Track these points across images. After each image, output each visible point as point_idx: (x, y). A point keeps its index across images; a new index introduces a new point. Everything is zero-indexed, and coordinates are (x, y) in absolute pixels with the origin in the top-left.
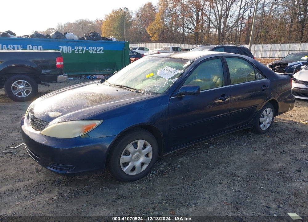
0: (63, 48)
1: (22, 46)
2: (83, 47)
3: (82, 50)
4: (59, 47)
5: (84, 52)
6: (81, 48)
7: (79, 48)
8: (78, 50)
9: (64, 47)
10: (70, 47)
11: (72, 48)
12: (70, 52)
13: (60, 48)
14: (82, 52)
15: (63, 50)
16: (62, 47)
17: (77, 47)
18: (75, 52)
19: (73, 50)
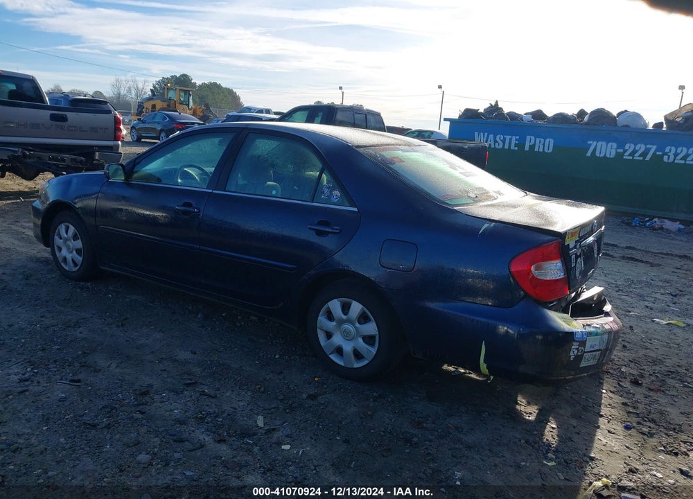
0: (596, 146)
1: (518, 137)
2: (648, 146)
3: (644, 154)
4: (589, 142)
5: (648, 158)
6: (641, 148)
7: (637, 148)
8: (633, 154)
9: (600, 143)
10: (615, 145)
11: (618, 147)
12: (611, 157)
13: (590, 145)
14: (641, 158)
15: (595, 149)
16: (595, 143)
17: (633, 146)
18: (624, 157)
19: (621, 151)
